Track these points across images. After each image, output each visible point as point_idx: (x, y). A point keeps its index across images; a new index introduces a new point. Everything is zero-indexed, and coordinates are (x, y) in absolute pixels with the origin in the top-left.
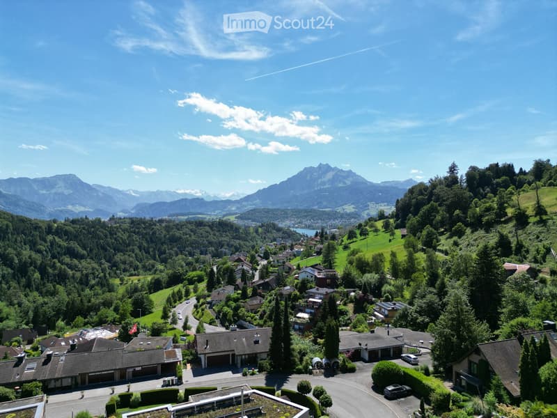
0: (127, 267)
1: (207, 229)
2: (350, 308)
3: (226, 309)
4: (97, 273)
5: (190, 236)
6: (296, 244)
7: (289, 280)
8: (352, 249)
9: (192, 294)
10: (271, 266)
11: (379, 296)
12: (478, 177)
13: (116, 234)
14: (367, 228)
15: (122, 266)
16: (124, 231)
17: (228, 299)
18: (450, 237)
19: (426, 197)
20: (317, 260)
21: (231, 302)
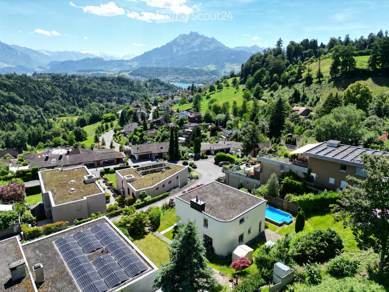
0: (56, 110)
1: (110, 83)
2: (208, 133)
3: (135, 136)
4: (35, 115)
5: (98, 88)
6: (175, 95)
7: (173, 119)
8: (211, 99)
9: (110, 128)
10: (160, 110)
11: (224, 127)
12: (293, 49)
13: (42, 87)
14: (222, 84)
15: (52, 110)
16: (48, 84)
17: (136, 130)
18: (270, 91)
19: (261, 63)
20: (190, 106)
21: (137, 132)
